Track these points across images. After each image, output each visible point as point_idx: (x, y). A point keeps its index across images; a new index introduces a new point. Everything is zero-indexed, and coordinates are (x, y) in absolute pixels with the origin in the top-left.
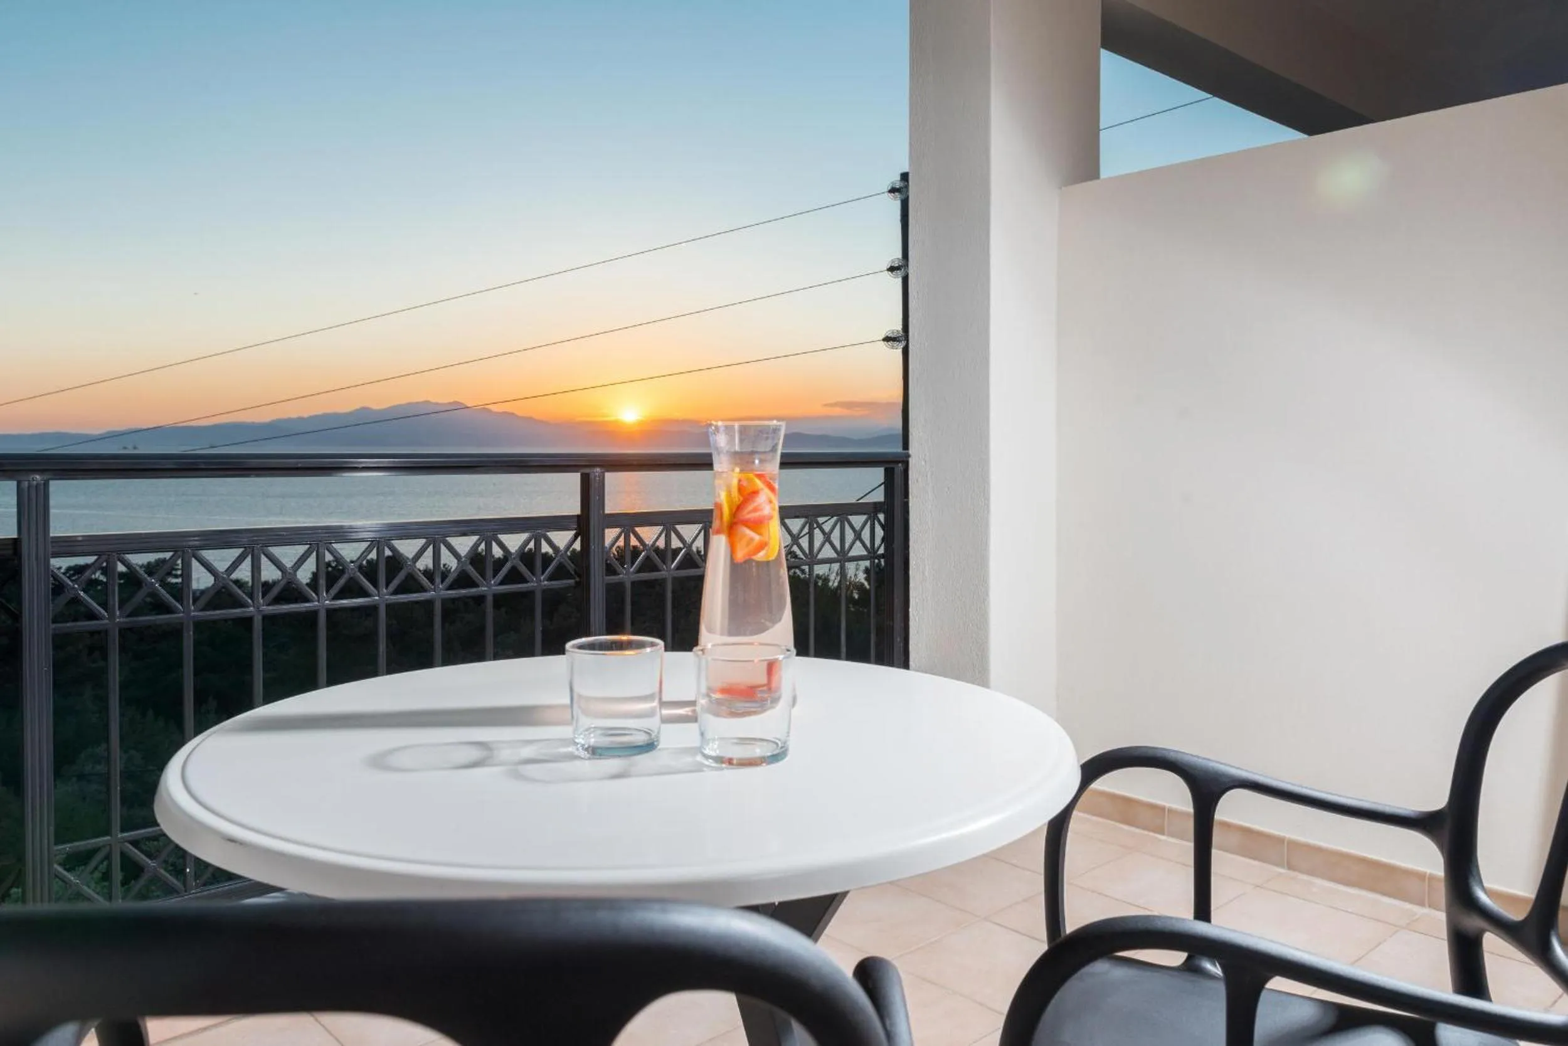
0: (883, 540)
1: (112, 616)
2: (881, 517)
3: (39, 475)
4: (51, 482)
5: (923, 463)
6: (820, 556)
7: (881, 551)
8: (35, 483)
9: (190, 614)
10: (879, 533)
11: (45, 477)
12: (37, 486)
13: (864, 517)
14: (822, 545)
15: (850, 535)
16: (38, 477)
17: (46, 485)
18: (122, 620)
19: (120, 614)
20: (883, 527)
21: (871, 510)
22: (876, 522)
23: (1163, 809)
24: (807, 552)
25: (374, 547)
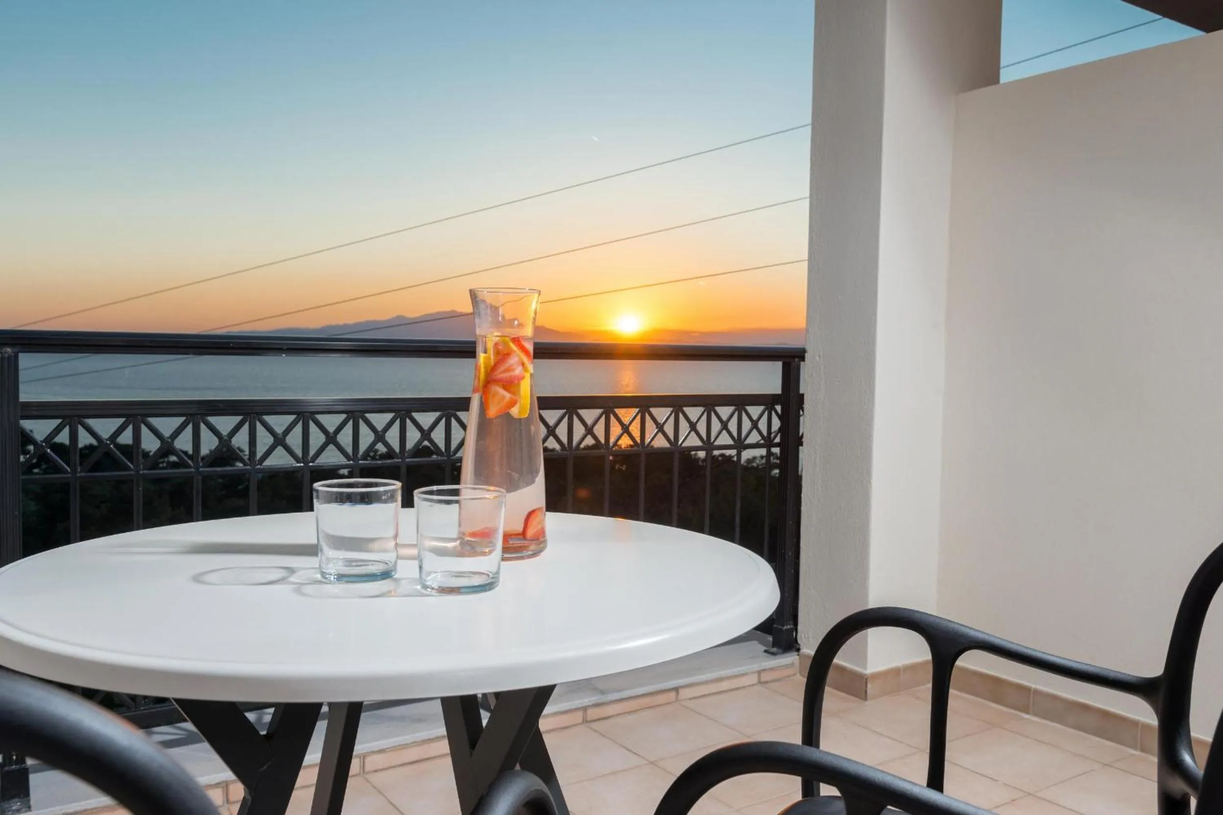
0: (780, 430)
1: (74, 471)
2: (778, 408)
3: (9, 348)
4: (21, 355)
5: (818, 358)
6: (716, 443)
7: (777, 440)
8: (7, 355)
9: (139, 471)
10: (776, 424)
11: (16, 350)
12: (10, 357)
13: (762, 408)
14: (720, 433)
15: (747, 424)
16: (9, 350)
17: (16, 357)
18: (82, 474)
19: (81, 470)
20: (780, 417)
21: (767, 401)
22: (773, 413)
23: (1027, 690)
24: (705, 439)
25: (300, 420)
